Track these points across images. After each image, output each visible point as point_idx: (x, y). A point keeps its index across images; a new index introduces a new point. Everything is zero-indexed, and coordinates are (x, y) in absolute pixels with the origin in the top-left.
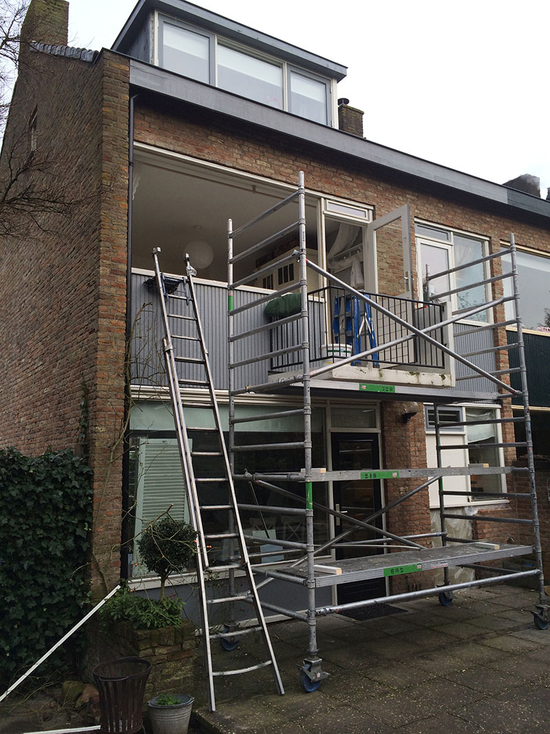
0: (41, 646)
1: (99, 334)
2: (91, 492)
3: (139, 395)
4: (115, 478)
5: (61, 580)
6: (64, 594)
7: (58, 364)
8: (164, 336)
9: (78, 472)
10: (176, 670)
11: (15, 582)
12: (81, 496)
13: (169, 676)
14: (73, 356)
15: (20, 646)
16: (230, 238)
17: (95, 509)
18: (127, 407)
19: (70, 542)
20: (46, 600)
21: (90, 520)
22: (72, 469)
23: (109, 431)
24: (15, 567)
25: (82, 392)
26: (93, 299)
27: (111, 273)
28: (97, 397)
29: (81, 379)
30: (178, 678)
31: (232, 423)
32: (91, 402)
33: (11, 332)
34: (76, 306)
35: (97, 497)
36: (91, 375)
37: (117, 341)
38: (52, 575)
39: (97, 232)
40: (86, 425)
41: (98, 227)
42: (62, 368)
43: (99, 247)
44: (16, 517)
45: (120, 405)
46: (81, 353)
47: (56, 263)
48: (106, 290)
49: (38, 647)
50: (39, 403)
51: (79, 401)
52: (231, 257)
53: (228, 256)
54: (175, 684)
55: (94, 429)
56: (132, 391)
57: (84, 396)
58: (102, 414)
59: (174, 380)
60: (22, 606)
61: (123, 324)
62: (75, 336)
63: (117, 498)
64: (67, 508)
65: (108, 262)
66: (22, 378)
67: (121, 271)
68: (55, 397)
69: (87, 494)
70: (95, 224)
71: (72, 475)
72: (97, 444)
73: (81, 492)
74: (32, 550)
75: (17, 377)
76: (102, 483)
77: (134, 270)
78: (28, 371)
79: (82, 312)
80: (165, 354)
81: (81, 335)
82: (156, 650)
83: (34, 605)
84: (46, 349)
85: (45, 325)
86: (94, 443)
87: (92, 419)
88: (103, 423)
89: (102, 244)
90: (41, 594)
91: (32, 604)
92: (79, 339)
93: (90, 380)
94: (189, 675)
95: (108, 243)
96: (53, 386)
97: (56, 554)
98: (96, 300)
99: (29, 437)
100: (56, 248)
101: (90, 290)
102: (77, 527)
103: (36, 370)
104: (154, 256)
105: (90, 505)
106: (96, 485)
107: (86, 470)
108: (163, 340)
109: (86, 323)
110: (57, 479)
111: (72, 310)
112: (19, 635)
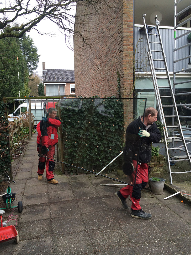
0: (110, 158)
1: (124, 52)
2: (123, 110)
3: (138, 75)
4: (130, 106)
5: (115, 139)
6: (116, 143)
7: (107, 66)
8: (148, 51)
9: (118, 104)
10: (158, 170)
11: (100, 139)
12: (120, 112)
13: (155, 172)
14: (113, 62)
15: (103, 158)
16: (176, 5)
17: (124, 116)
18: (134, 80)
19: (117, 127)
20: (110, 145)
21: (123, 120)
22: (116, 102)
23: (128, 89)
24: (100, 134)
25: (118, 75)
26: (121, 39)
27: (127, 27)
28: (124, 77)
29: (117, 71)
30: (158, 173)
31: (174, 85)
32: (121, 79)
33: (88, 57)
34: (113, 43)
35: (125, 112)
36: (121, 69)
37: (130, 54)
38: (112, 137)
39: (122, 10)
40: (120, 87)
41: (122, 8)
42: (108, 67)
43: (122, 16)
44: (100, 118)
45: (132, 79)
46: (116, 61)
47: (104, 27)
48: (126, 34)
49: (109, 159)
50: (100, 81)
51: (116, 79)
52: (176, 14)
53: (174, 14)
54: (157, 174)
55: (123, 88)
56: (136, 74)
57: (118, 77)
58: (125, 83)
59: (153, 68)
60: (103, 146)
61: (132, 47)
62: (113, 55)
63: (131, 113)
64: (115, 116)
65: (126, 22)
66: (93, 73)
67: (131, 26)
68: (106, 78)
69: (122, 111)
70: (120, 7)
71: (116, 105)
72: (124, 94)
73: (119, 110)
74: (105, 129)
75: (91, 73)
76: (126, 108)
77: (136, 25)
78: (95, 70)
79: (116, 45)
80: (149, 58)
81: (116, 54)
82: (151, 163)
83: (107, 146)
84: (102, 61)
85: (101, 52)
86: (123, 93)
87: (122, 85)
88: (126, 86)
89: (124, 15)
90: (109, 143)
91: (106, 146)
92: (115, 55)
93: (120, 70)
94: (162, 172)
95: (126, 14)
96: (105, 74)
97: (113, 131)
98: (122, 39)
99: (97, 93)
100: (104, 21)
101: (119, 35)
102: (119, 122)
103: (98, 70)
104: (143, 18)
105: (123, 115)
106: (124, 108)
107: (121, 103)
108: (148, 53)
109: (118, 49)
110: (111, 106)
111: (112, 45)
112: (103, 155)
